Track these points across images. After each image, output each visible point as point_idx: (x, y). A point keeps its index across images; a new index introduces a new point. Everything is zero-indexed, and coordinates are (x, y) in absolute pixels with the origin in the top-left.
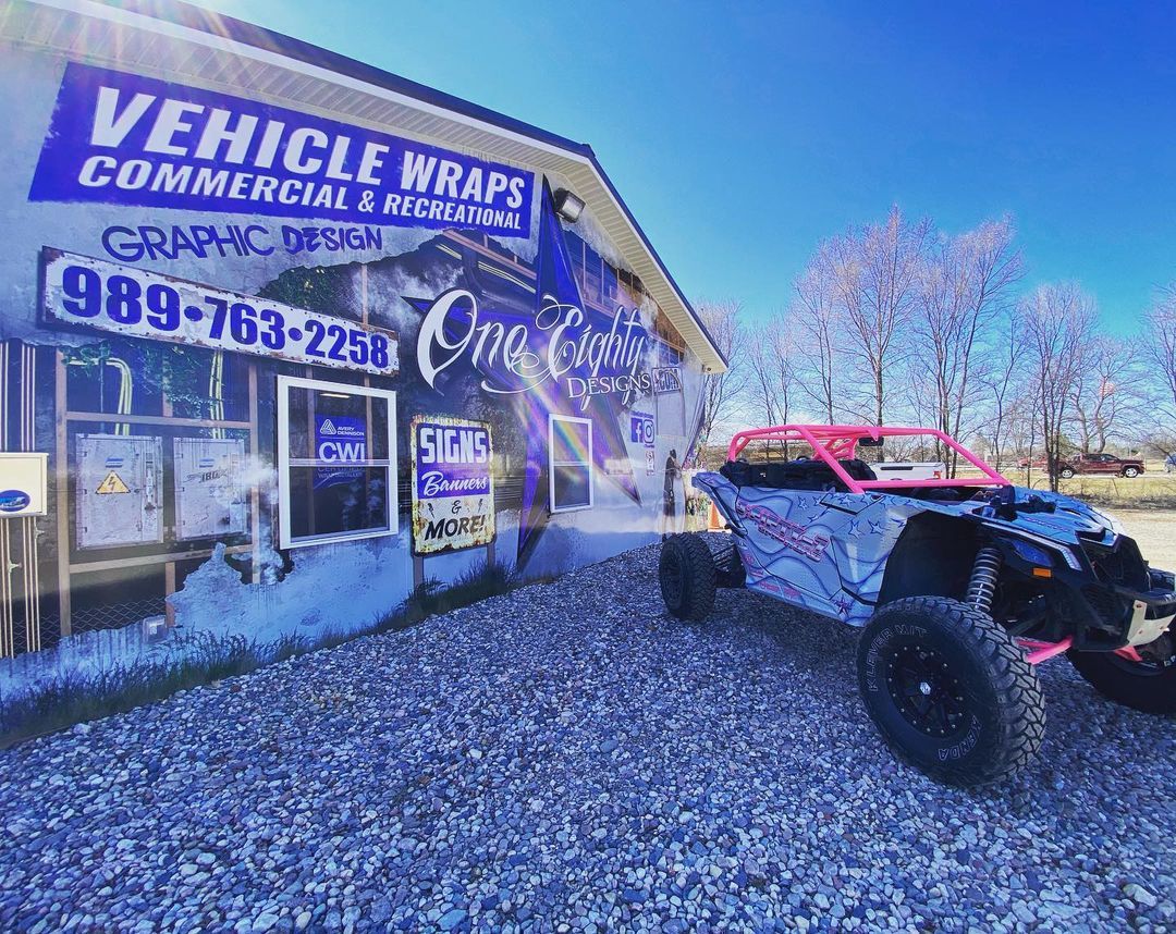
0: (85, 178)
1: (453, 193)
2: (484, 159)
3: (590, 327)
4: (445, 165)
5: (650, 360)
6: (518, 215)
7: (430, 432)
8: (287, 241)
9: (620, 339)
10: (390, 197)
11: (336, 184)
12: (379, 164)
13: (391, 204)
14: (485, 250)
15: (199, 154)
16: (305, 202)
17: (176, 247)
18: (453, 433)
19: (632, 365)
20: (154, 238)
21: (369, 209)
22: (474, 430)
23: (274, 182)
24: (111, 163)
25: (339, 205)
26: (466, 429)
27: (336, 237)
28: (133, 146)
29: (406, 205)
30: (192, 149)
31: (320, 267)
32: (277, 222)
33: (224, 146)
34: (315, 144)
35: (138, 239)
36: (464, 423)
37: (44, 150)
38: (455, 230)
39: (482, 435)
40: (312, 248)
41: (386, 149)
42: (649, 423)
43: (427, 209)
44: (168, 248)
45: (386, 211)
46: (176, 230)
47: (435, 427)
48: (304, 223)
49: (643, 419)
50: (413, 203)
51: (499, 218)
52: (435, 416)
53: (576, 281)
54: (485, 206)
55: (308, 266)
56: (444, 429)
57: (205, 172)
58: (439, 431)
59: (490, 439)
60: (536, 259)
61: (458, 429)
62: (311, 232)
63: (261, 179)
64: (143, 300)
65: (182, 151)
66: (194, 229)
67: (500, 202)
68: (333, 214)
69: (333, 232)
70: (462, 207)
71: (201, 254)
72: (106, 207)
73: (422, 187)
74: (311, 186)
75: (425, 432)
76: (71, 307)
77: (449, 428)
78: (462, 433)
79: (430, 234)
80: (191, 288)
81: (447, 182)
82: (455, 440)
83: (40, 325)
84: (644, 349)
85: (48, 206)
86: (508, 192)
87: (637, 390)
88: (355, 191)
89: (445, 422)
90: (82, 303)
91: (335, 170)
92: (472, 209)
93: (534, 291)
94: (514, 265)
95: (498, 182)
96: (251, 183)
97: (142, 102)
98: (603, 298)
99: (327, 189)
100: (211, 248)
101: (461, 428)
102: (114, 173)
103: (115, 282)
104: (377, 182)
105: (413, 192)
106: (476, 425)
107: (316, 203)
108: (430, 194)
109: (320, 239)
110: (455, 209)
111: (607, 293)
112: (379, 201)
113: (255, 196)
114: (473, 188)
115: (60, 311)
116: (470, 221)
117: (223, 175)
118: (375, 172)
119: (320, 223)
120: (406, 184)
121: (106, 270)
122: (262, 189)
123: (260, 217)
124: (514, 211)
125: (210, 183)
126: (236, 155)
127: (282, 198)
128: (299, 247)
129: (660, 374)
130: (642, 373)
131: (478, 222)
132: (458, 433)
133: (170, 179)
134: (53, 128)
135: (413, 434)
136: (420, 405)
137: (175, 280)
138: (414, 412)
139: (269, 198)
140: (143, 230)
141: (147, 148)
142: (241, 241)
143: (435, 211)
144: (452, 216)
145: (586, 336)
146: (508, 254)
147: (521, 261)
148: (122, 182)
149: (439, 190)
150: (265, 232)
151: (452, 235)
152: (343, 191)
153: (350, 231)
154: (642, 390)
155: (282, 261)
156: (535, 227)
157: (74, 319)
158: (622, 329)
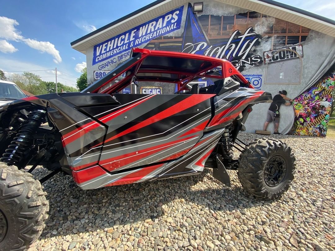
0: (96, 61)
1: (153, 30)
2: (163, 14)
3: (211, 46)
4: (151, 24)
5: (263, 48)
6: (176, 24)
7: (145, 90)
8: (118, 59)
9: (234, 45)
10: (136, 40)
11: (126, 44)
12: (134, 34)
13: (137, 42)
14: (163, 40)
15: (107, 51)
16: (121, 50)
17: (105, 66)
18: (151, 90)
19: (243, 55)
20: (103, 66)
21: (132, 46)
22: (156, 89)
23: (116, 49)
24: (98, 57)
25: (127, 48)
26: (154, 89)
27: (126, 55)
28: (101, 54)
29: (140, 40)
30: (106, 50)
31: (123, 61)
32: (117, 56)
33: (110, 47)
34: (123, 38)
35: (102, 67)
36: (154, 88)
37: (93, 59)
38: (153, 40)
39: (159, 90)
40: (122, 58)
41: (136, 30)
42: (258, 79)
43: (145, 38)
44: (104, 67)
45: (136, 44)
46: (105, 64)
47: (146, 89)
48: (121, 54)
49: (251, 77)
50: (142, 39)
51: (168, 28)
52: (146, 87)
53: (204, 33)
54: (163, 28)
55: (121, 62)
56: (148, 89)
57: (108, 53)
58: (147, 90)
59: (161, 91)
60: (183, 34)
61: (152, 89)
62: (122, 56)
63: (115, 50)
64: (102, 75)
65: (105, 51)
66: (107, 62)
67: (169, 23)
68: (126, 50)
69: (125, 54)
70: (155, 32)
71: (108, 66)
72: (99, 63)
73: (144, 34)
74: (122, 47)
75: (144, 90)
76: (96, 77)
77: (149, 89)
78: (153, 90)
79: (146, 44)
80: (107, 71)
81: (151, 28)
82: (151, 92)
83: (94, 80)
84: (257, 44)
85: (94, 65)
86: (172, 18)
87: (246, 65)
88: (129, 43)
89: (148, 88)
90: (97, 77)
91: (126, 41)
92: (158, 31)
93: (181, 44)
94: (174, 40)
95: (168, 18)
96: (113, 51)
97: (101, 46)
98: (222, 32)
99: (125, 46)
100: (109, 65)
101: (153, 89)
102: (99, 59)
103: (100, 73)
104: (134, 39)
105: (142, 36)
106: (157, 88)
107: (123, 50)
108: (146, 34)
109: (124, 56)
110: (153, 34)
111: (225, 29)
112: (134, 43)
113: (114, 53)
114: (159, 25)
115: (96, 78)
116: (158, 35)
117: (110, 52)
118: (134, 37)
119: (123, 53)
120: (140, 36)
121: (99, 72)
122: (115, 52)
123: (115, 57)
124: (174, 23)
125: (108, 54)
126: (111, 48)
127: (118, 52)
128: (120, 59)
129: (272, 53)
130: (252, 56)
131: (160, 34)
132: (152, 90)
133: (104, 56)
134: (94, 55)
135: (141, 91)
136: (143, 84)
137: (105, 71)
138: (141, 86)
139: (116, 53)
140: (102, 65)
141: (102, 53)
142: (112, 62)
143: (147, 38)
144: (152, 36)
145: (208, 52)
146: (171, 38)
147: (176, 38)
148: (100, 60)
149: (149, 32)
150: (115, 59)
151: (153, 41)
152: (127, 45)
153: (128, 52)
154: (251, 64)
155: (118, 62)
156: (183, 23)
157: (97, 79)
158: (236, 41)
